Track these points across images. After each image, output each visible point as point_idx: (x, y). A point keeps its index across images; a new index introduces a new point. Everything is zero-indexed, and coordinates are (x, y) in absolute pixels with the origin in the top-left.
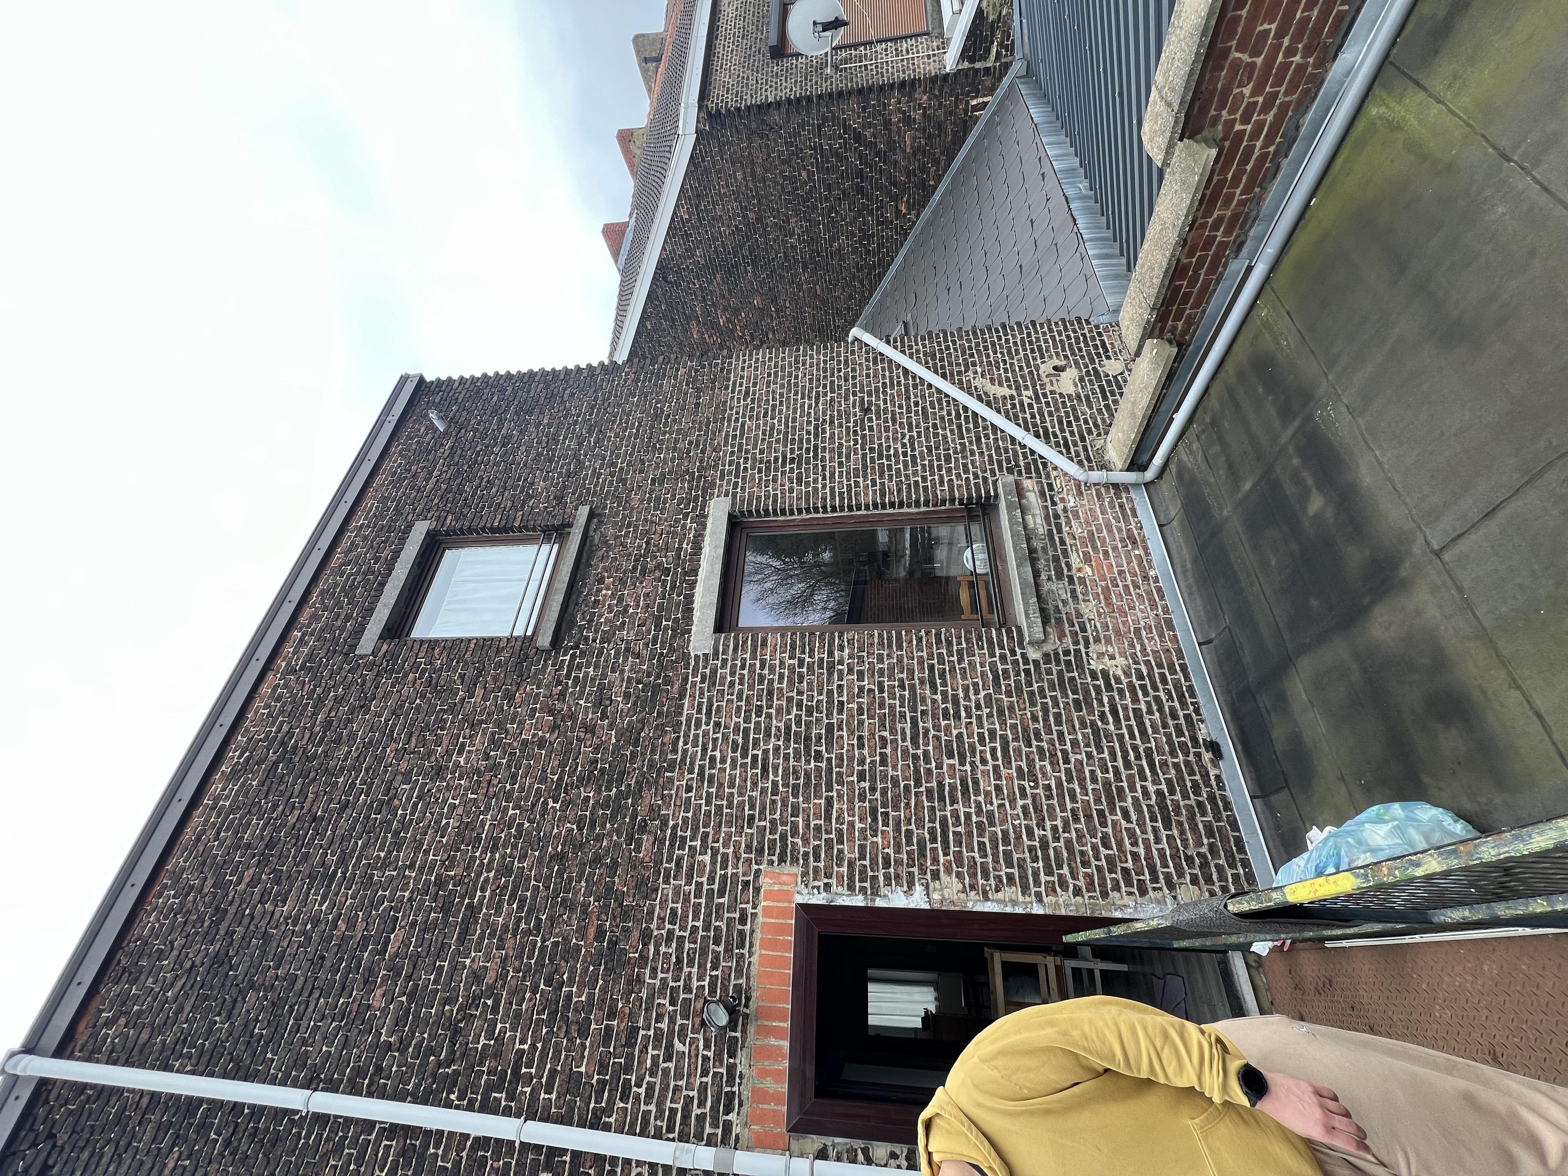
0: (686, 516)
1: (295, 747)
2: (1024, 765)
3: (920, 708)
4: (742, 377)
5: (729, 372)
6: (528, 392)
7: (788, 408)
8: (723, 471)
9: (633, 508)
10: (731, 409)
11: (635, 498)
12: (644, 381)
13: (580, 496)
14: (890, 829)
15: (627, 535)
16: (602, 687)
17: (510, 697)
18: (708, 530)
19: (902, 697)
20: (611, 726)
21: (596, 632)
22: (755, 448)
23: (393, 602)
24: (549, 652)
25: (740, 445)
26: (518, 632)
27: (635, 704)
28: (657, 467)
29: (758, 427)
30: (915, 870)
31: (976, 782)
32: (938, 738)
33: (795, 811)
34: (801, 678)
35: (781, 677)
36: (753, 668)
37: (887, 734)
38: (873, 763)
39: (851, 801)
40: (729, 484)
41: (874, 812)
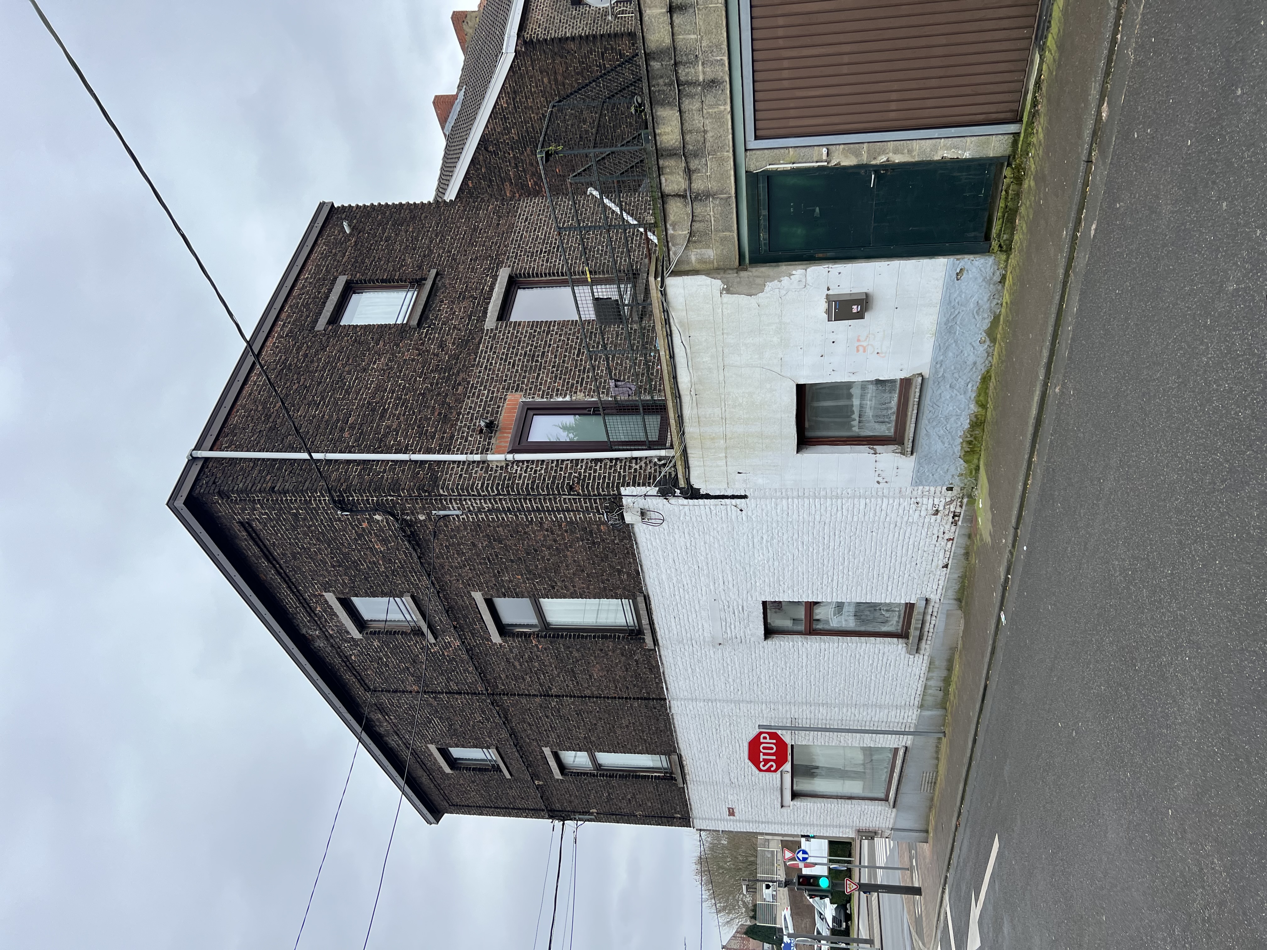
0: (487, 276)
1: (290, 364)
4: (525, 211)
5: (518, 208)
6: (400, 214)
8: (508, 256)
9: (459, 272)
10: (517, 227)
11: (461, 267)
12: (469, 211)
13: (431, 266)
14: (561, 382)
15: (456, 283)
16: (442, 341)
17: (398, 345)
18: (498, 281)
20: (446, 354)
21: (439, 321)
22: (527, 246)
23: (331, 310)
24: (415, 329)
25: (519, 245)
26: (399, 322)
27: (457, 346)
28: (474, 253)
29: (530, 236)
30: (568, 392)
33: (524, 377)
34: (534, 336)
35: (525, 336)
36: (513, 333)
37: (567, 354)
38: (559, 363)
39: (548, 374)
40: (511, 262)
41: (556, 377)
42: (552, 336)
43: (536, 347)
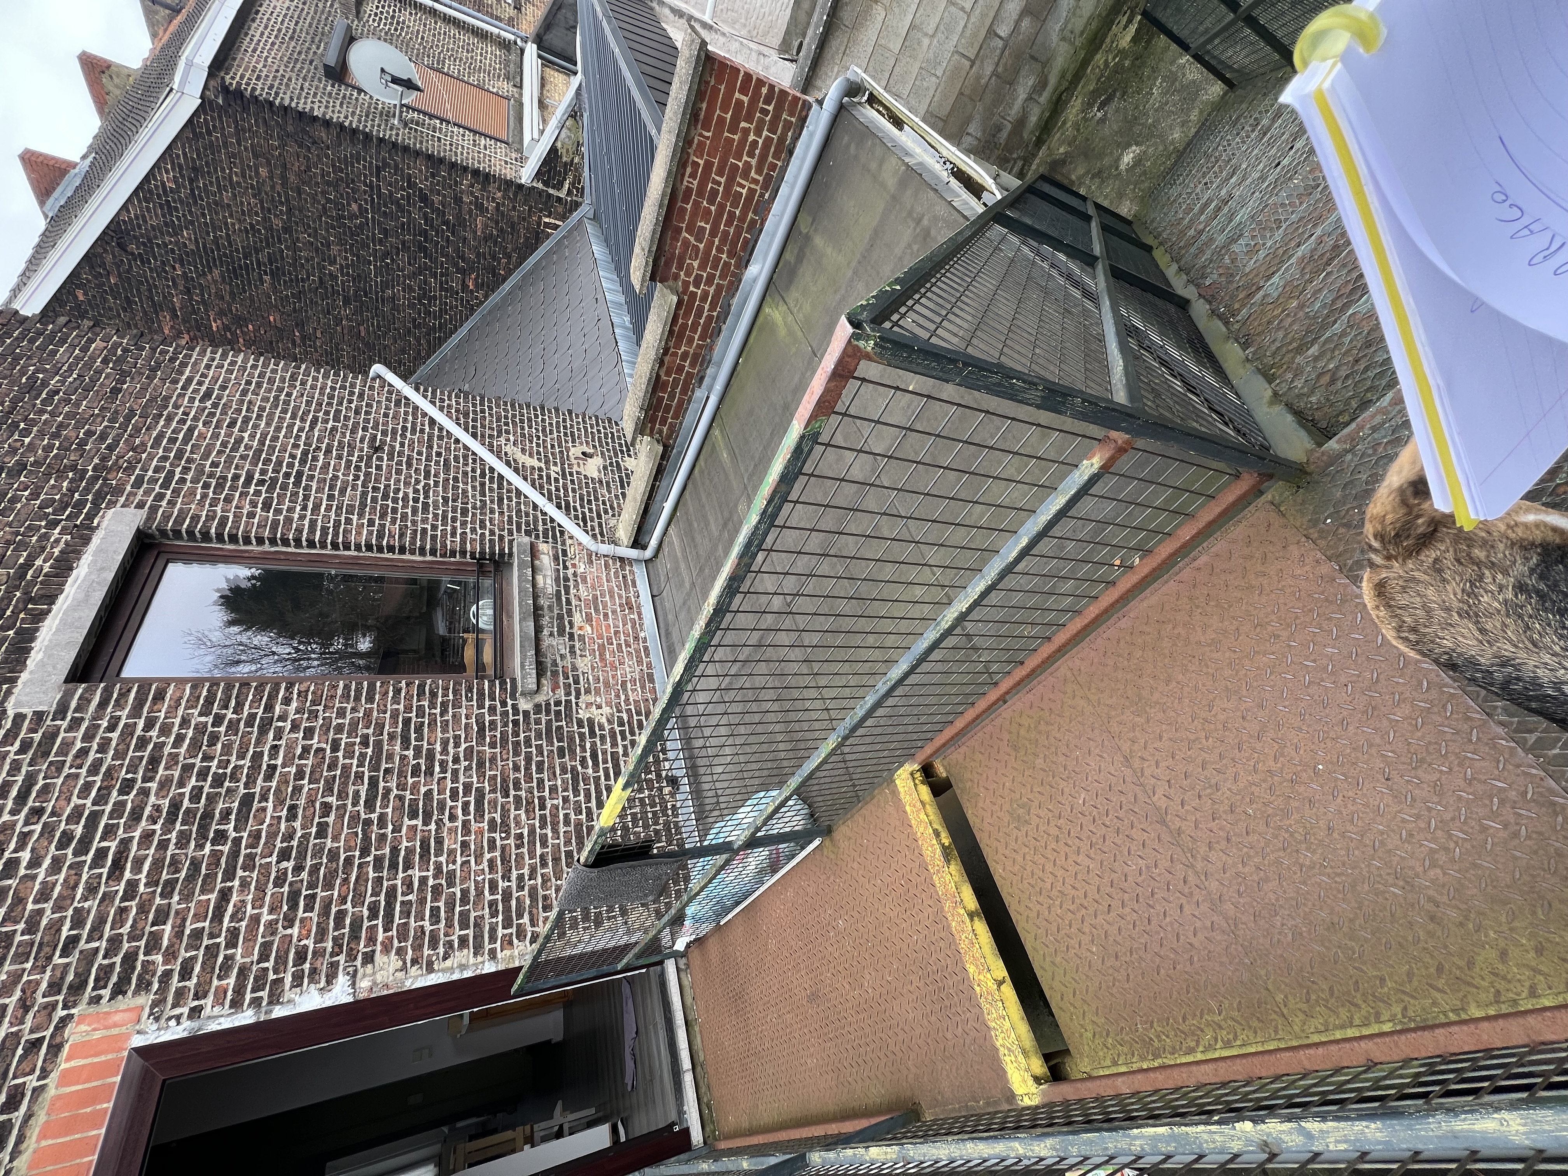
0: (52, 525)
2: (498, 817)
3: (384, 766)
4: (204, 376)
7: (268, 424)
8: (141, 477)
10: (176, 408)
14: (314, 915)
18: (92, 546)
19: (363, 756)
22: (204, 459)
25: (181, 451)
30: (342, 958)
31: (439, 842)
32: (401, 798)
33: (161, 917)
34: (214, 739)
35: (180, 739)
36: (129, 730)
37: (332, 800)
38: (306, 837)
39: (261, 889)
40: (147, 493)
41: (294, 897)
42: (278, 736)
43: (218, 781)
